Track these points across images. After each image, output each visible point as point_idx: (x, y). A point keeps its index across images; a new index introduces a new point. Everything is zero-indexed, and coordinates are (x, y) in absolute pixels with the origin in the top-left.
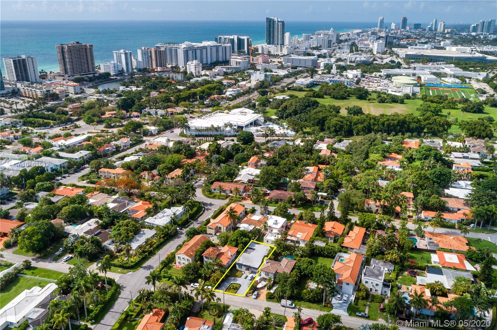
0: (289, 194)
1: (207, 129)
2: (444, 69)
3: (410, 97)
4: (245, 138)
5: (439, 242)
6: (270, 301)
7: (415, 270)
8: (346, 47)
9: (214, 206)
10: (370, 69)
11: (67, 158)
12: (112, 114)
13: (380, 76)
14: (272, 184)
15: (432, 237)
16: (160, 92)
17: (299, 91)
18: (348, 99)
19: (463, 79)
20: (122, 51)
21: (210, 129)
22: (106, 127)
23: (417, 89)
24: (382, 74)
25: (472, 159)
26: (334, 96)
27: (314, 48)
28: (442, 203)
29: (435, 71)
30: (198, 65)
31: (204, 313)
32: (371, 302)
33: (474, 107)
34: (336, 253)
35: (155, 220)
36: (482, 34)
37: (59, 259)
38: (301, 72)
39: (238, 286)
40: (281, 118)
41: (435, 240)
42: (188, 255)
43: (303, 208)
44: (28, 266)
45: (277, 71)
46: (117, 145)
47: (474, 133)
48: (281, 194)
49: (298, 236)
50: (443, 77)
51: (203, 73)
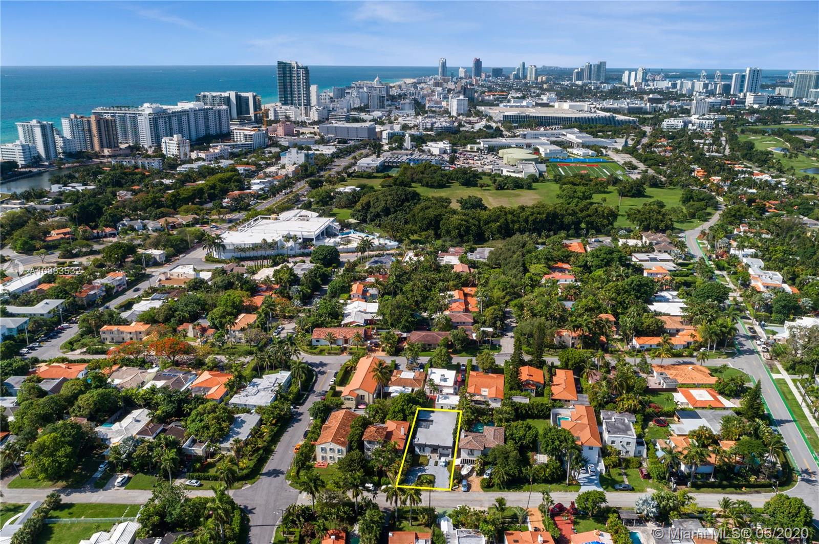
0: (438, 336)
1: (255, 247)
2: (565, 135)
3: (536, 178)
4: (326, 256)
5: (676, 375)
6: (489, 491)
7: (661, 418)
8: (407, 106)
9: (328, 366)
10: (459, 140)
11: (24, 316)
12: (65, 234)
13: (478, 149)
14: (408, 322)
15: (663, 371)
16: (134, 191)
17: (367, 178)
18: (449, 187)
19: (597, 149)
20: (34, 122)
21: (261, 247)
22: (63, 256)
23: (543, 167)
24: (482, 146)
25: (661, 260)
26: (427, 183)
27: (360, 109)
28: (659, 323)
29: (554, 139)
30: (183, 142)
31: (402, 525)
32: (625, 468)
33: (632, 188)
34: (550, 410)
35: (246, 398)
36: (591, 83)
37: (106, 484)
38: (357, 148)
39: (432, 478)
40: (364, 221)
41: (671, 373)
42: (338, 444)
43: (467, 353)
44: (57, 506)
45: (316, 147)
46: (107, 285)
47: (649, 225)
48: (427, 336)
49: (483, 393)
50: (569, 147)
51: (194, 155)
